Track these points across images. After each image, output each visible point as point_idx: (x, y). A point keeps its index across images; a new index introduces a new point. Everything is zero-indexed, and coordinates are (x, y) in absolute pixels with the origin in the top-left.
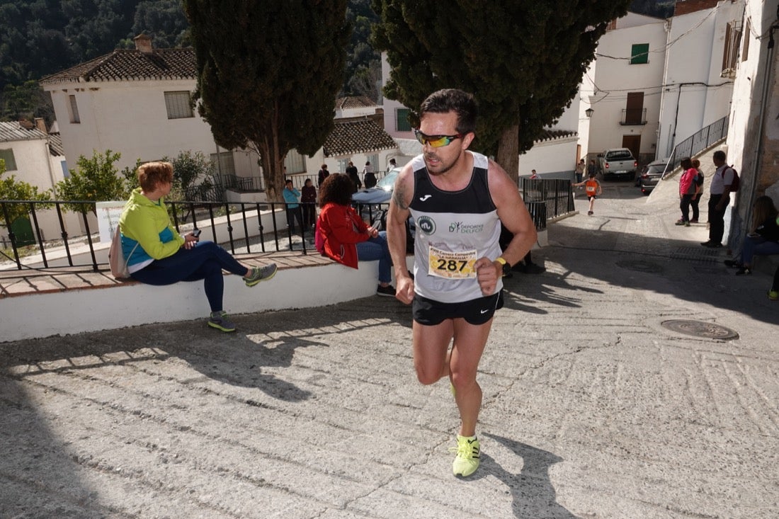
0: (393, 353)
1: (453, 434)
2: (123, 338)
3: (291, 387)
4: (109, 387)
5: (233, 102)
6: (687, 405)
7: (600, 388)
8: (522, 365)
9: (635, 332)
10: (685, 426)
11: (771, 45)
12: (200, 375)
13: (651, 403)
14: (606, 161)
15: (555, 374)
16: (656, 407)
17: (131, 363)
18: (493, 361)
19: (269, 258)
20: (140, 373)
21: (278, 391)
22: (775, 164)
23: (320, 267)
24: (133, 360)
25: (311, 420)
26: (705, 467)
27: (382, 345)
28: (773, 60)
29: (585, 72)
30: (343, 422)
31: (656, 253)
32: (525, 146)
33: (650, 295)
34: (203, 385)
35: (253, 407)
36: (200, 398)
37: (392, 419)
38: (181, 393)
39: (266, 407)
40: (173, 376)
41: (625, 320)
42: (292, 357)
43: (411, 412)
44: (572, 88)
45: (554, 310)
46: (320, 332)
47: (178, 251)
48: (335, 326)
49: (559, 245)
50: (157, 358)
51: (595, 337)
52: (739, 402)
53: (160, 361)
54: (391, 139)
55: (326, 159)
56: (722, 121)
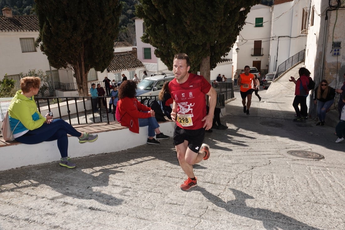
0: (162, 175)
1: (202, 218)
2: (11, 175)
3: (112, 198)
4: (7, 205)
5: (60, 44)
6: (311, 194)
7: (268, 187)
8: (228, 178)
9: (277, 157)
10: (313, 205)
11: (326, 18)
12: (60, 194)
13: (294, 194)
15: (245, 181)
16: (296, 196)
17: (18, 190)
18: (213, 177)
19: (90, 126)
20: (25, 195)
21: (105, 200)
22: (330, 74)
23: (118, 131)
24: (19, 188)
25: (126, 216)
26: (329, 226)
27: (155, 171)
28: (328, 26)
29: (241, 30)
30: (144, 216)
31: (277, 117)
32: (213, 66)
33: (278, 138)
34: (62, 200)
35: (93, 211)
36: (62, 208)
37: (170, 212)
38: (51, 206)
39: (100, 211)
40: (44, 196)
41: (270, 151)
42: (109, 180)
43: (178, 208)
44: (235, 38)
45: (236, 148)
46: (121, 165)
47: (43, 125)
48: (128, 162)
49: (231, 114)
50: (33, 186)
51: (259, 161)
52: (333, 191)
53: (36, 188)
54: (142, 63)
55: (108, 73)
56: (298, 54)
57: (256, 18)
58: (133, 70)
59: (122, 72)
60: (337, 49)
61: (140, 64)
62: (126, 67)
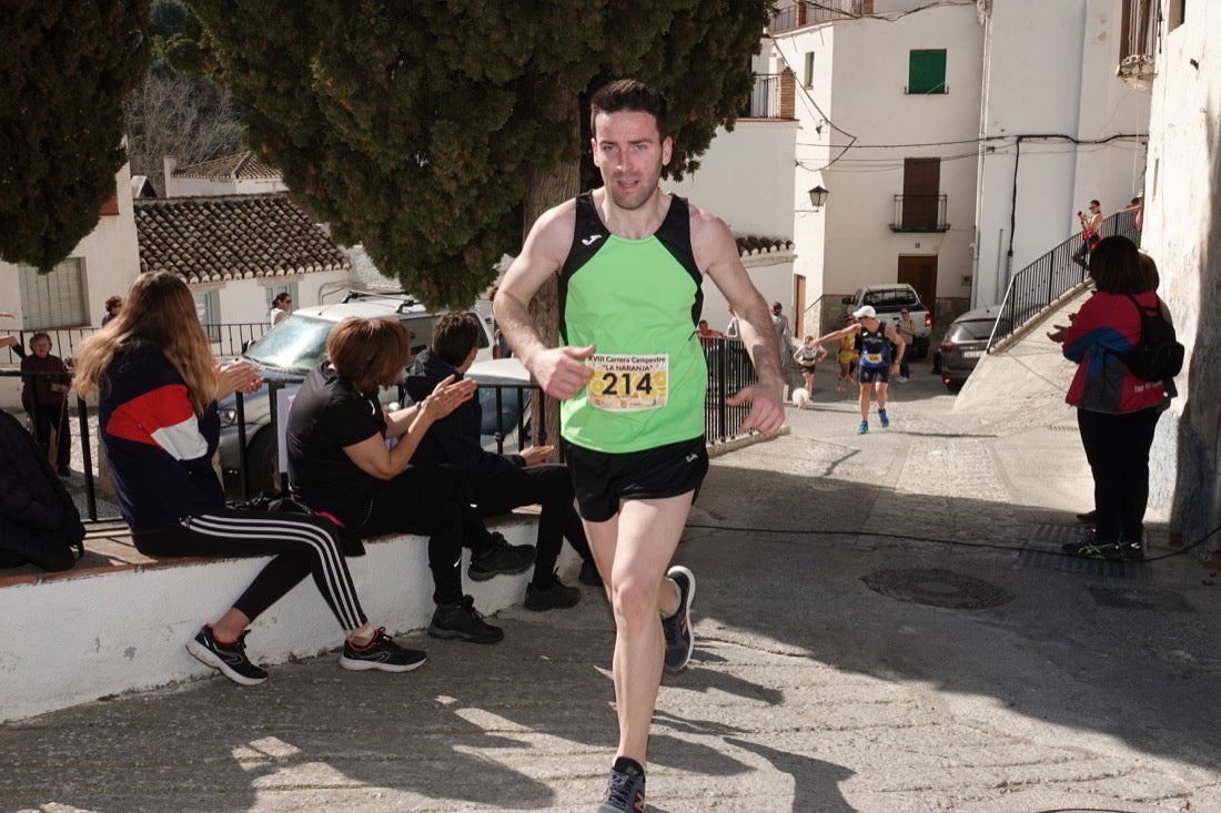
54: (333, 247)
56: (1112, 221)
57: (915, 54)
58: (286, 279)
59: (223, 285)
61: (324, 252)
62: (246, 264)
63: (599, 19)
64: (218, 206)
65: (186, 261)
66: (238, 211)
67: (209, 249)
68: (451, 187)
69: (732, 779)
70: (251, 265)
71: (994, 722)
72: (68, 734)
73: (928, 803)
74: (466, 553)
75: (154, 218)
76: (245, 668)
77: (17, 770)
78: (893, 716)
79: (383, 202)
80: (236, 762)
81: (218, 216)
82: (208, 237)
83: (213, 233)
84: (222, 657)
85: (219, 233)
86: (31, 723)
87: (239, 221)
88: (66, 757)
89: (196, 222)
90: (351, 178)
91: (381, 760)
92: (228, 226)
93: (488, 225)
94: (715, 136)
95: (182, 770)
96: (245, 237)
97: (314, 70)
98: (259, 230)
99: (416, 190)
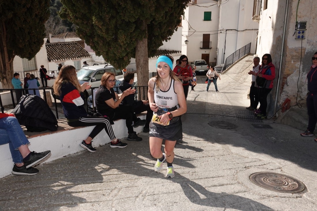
14: (195, 66)
22: (292, 62)
29: (185, 9)
31: (229, 115)
54: (88, 53)
55: (49, 63)
56: (244, 48)
57: (205, 12)
58: (78, 60)
59: (65, 61)
60: (301, 31)
61: (86, 54)
62: (70, 57)
63: (154, 8)
64: (63, 45)
65: (57, 56)
66: (67, 46)
67: (62, 54)
68: (122, 44)
69: (194, 169)
70: (71, 57)
71: (240, 154)
72: (59, 165)
73: (233, 172)
74: (133, 122)
75: (50, 47)
76: (92, 149)
77: (50, 174)
78: (221, 153)
79: (107, 47)
80: (96, 169)
81: (63, 47)
82: (61, 51)
83: (62, 50)
84: (87, 147)
85: (64, 50)
86: (50, 163)
87: (67, 48)
88: (60, 171)
89: (59, 48)
90: (100, 42)
91: (124, 168)
92: (65, 49)
93: (129, 52)
94: (174, 32)
95: (84, 172)
96: (69, 51)
97: (93, 19)
98: (72, 50)
99: (114, 45)
